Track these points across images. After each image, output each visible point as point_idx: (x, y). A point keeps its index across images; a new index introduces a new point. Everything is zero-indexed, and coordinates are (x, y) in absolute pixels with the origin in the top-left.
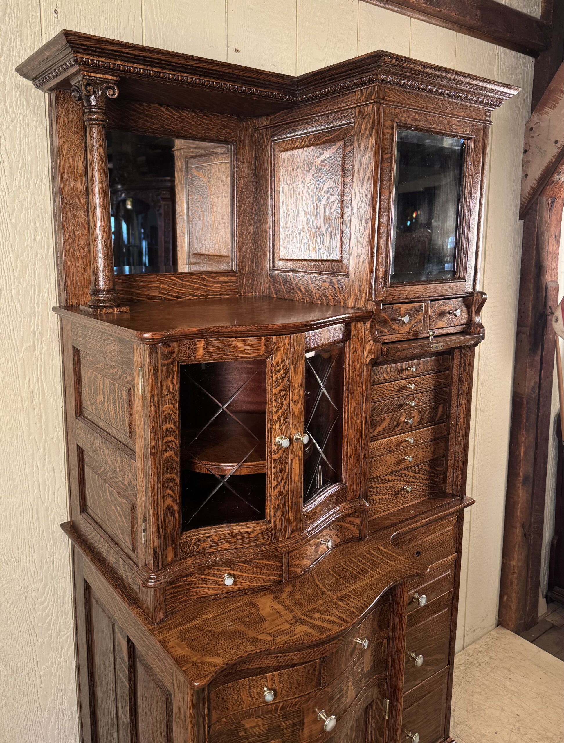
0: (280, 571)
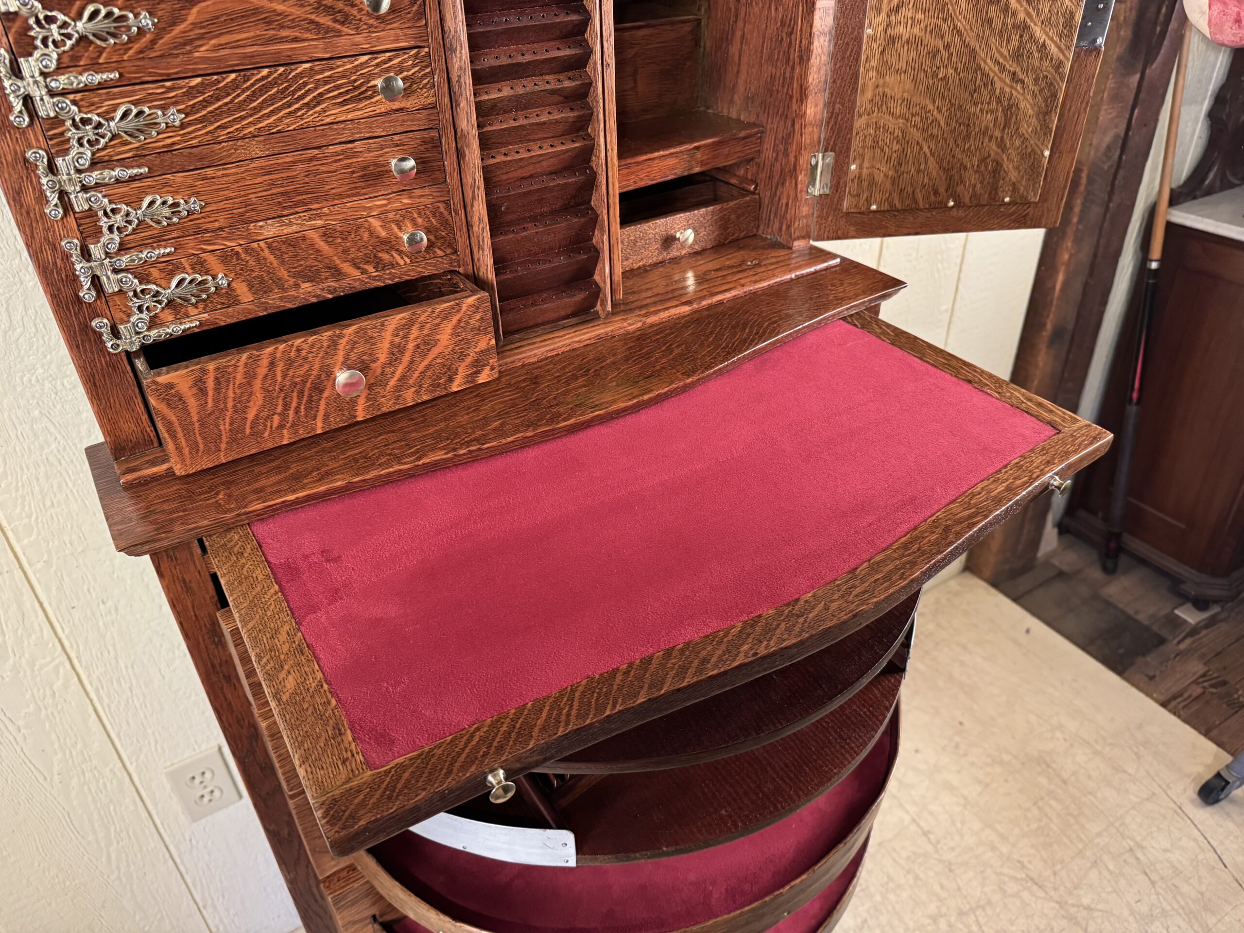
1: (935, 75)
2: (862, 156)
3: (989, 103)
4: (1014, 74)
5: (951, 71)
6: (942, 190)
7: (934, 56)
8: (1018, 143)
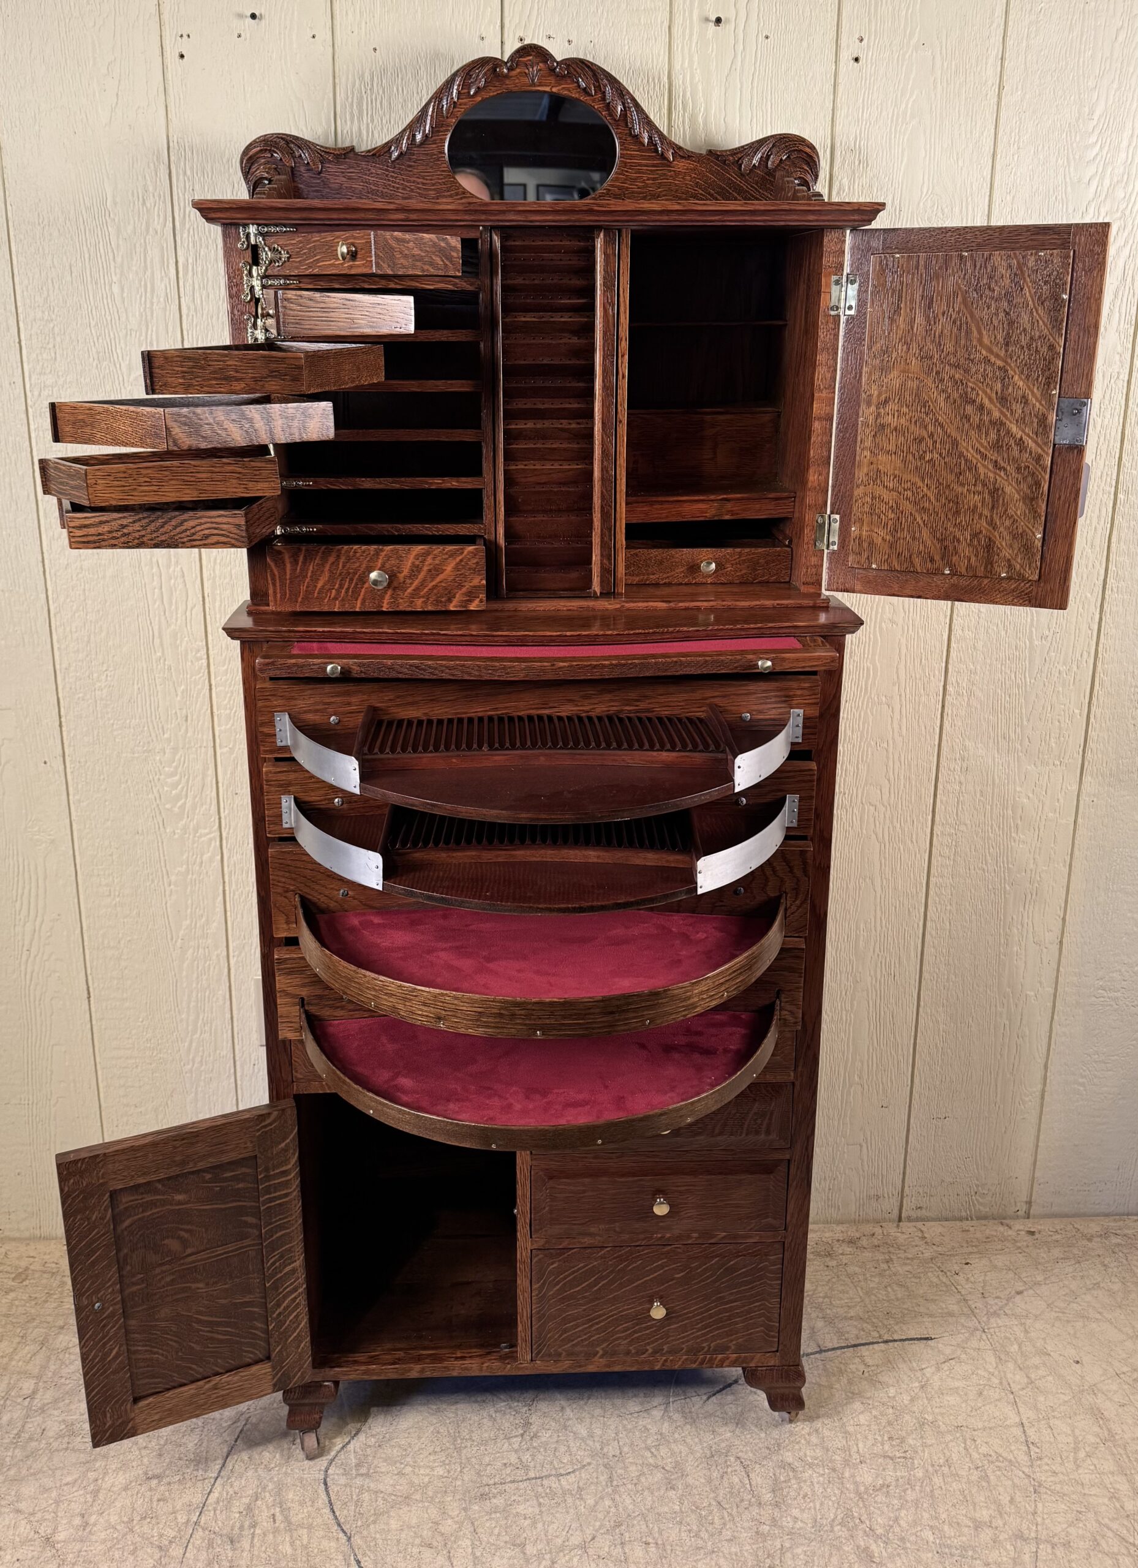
1: (922, 458)
2: (861, 521)
3: (975, 485)
4: (996, 462)
5: (936, 456)
6: (937, 558)
7: (920, 442)
8: (1007, 523)
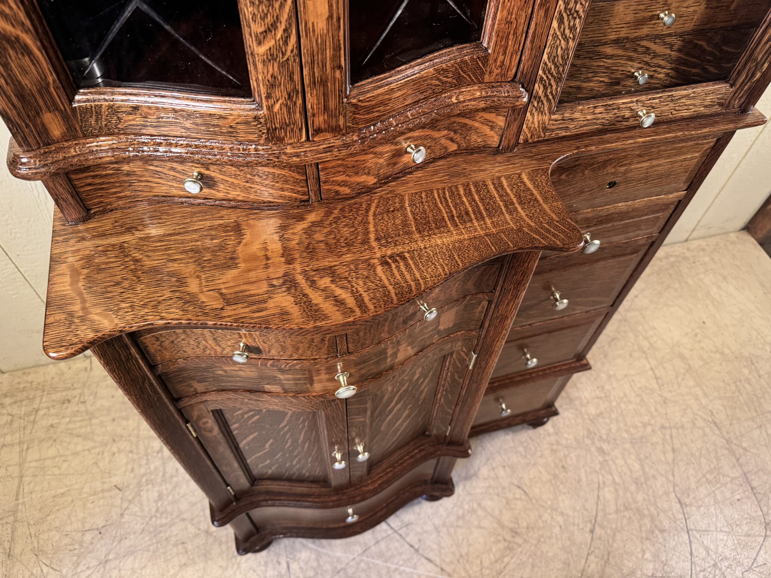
0: (302, 187)
